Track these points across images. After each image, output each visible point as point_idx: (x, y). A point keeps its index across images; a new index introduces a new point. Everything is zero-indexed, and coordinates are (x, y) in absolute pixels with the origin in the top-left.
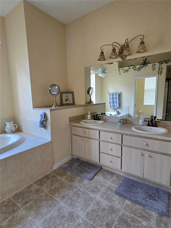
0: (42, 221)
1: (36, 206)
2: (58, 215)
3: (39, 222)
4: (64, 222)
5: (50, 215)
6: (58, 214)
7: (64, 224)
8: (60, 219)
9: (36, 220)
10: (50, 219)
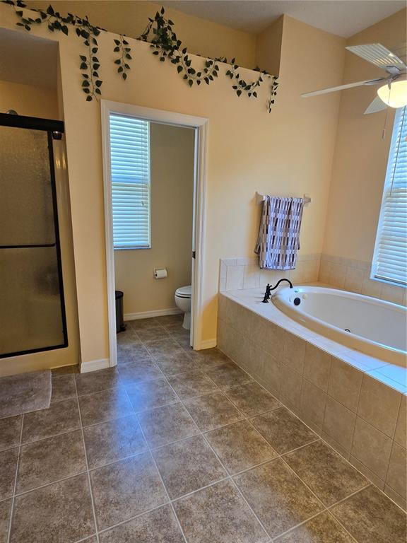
0: (233, 485)
1: (280, 481)
2: (232, 519)
3: (235, 480)
4: (208, 526)
5: (241, 503)
6: (238, 522)
7: (205, 526)
8: (221, 519)
9: (240, 476)
10: (233, 501)
